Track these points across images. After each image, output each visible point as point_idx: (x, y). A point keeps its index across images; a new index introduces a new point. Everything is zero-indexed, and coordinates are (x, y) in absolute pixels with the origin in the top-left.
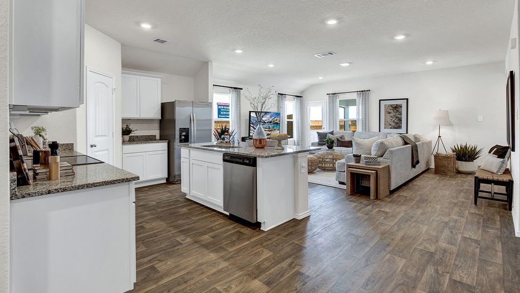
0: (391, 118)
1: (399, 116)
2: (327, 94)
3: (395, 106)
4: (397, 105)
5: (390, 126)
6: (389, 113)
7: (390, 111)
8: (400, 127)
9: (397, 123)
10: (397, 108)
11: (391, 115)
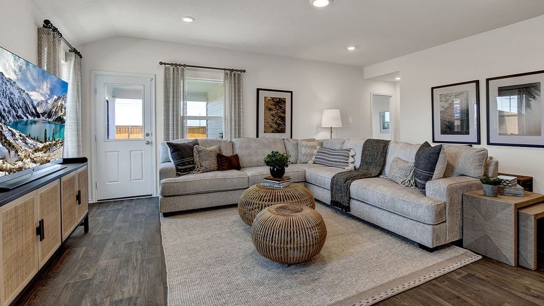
0: (272, 117)
1: (282, 115)
2: (161, 63)
3: (278, 99)
4: (280, 99)
5: (272, 129)
6: (270, 110)
7: (271, 107)
8: (283, 131)
9: (279, 125)
10: (280, 103)
11: (272, 112)
